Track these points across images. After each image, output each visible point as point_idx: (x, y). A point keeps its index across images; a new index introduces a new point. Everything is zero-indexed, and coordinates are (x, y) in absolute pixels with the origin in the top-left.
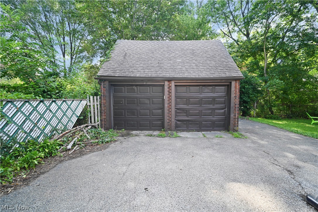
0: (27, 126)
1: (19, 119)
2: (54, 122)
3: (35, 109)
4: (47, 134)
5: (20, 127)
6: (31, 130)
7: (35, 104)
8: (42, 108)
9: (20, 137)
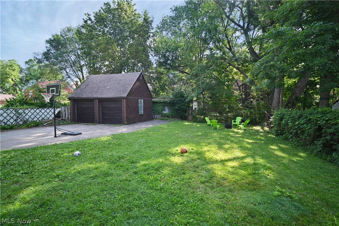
0: (33, 116)
1: (30, 114)
2: (43, 116)
3: (35, 111)
4: (40, 120)
5: (30, 117)
6: (34, 118)
7: (35, 110)
8: (38, 111)
9: (30, 120)
